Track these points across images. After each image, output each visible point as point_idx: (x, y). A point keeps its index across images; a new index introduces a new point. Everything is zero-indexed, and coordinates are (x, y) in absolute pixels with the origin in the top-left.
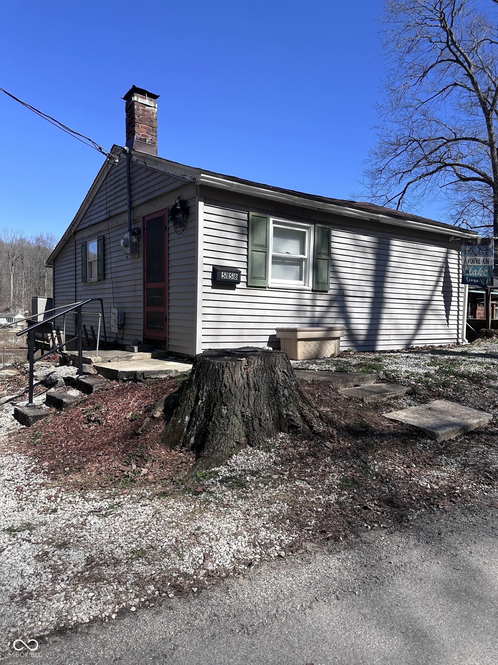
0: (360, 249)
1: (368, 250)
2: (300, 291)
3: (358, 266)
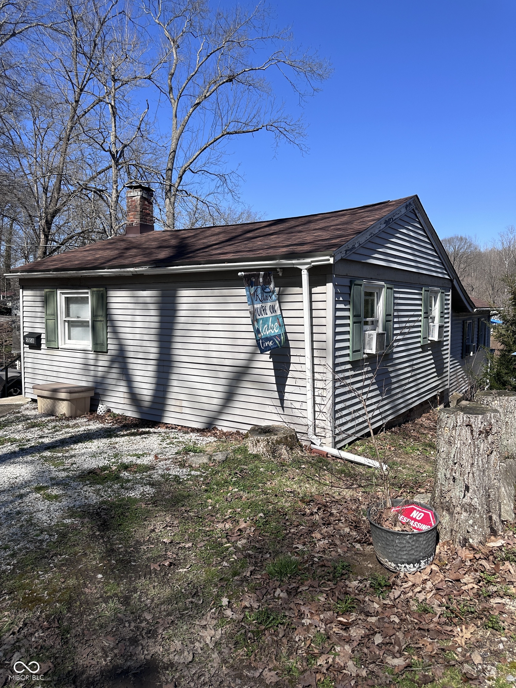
1: (150, 306)
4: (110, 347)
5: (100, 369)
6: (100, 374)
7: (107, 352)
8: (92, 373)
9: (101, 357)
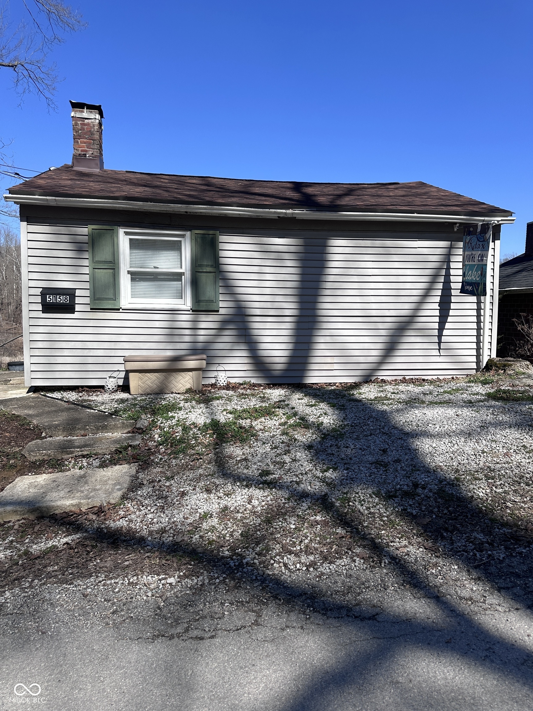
0: (273, 256)
1: (287, 256)
2: (173, 311)
3: (268, 277)
4: (221, 304)
5: (202, 332)
6: (201, 339)
7: (218, 311)
8: (187, 339)
9: (203, 317)
